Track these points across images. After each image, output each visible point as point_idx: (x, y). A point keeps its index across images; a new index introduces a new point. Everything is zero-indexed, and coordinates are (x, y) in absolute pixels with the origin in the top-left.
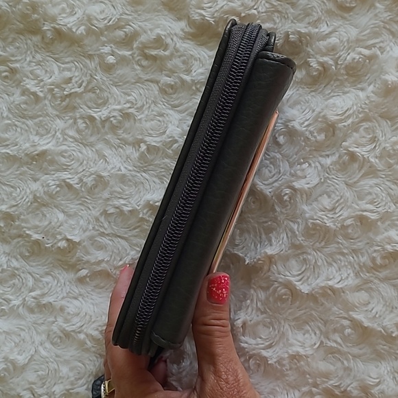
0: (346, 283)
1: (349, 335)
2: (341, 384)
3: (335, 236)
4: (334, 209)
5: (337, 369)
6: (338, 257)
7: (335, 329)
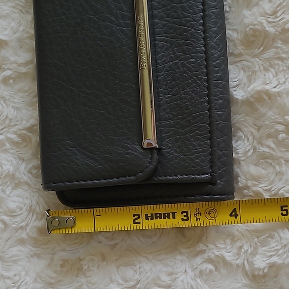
0: (283, 88)
1: (283, 140)
2: (272, 187)
3: (274, 40)
4: (274, 13)
5: (268, 173)
6: (277, 62)
7: (269, 134)
